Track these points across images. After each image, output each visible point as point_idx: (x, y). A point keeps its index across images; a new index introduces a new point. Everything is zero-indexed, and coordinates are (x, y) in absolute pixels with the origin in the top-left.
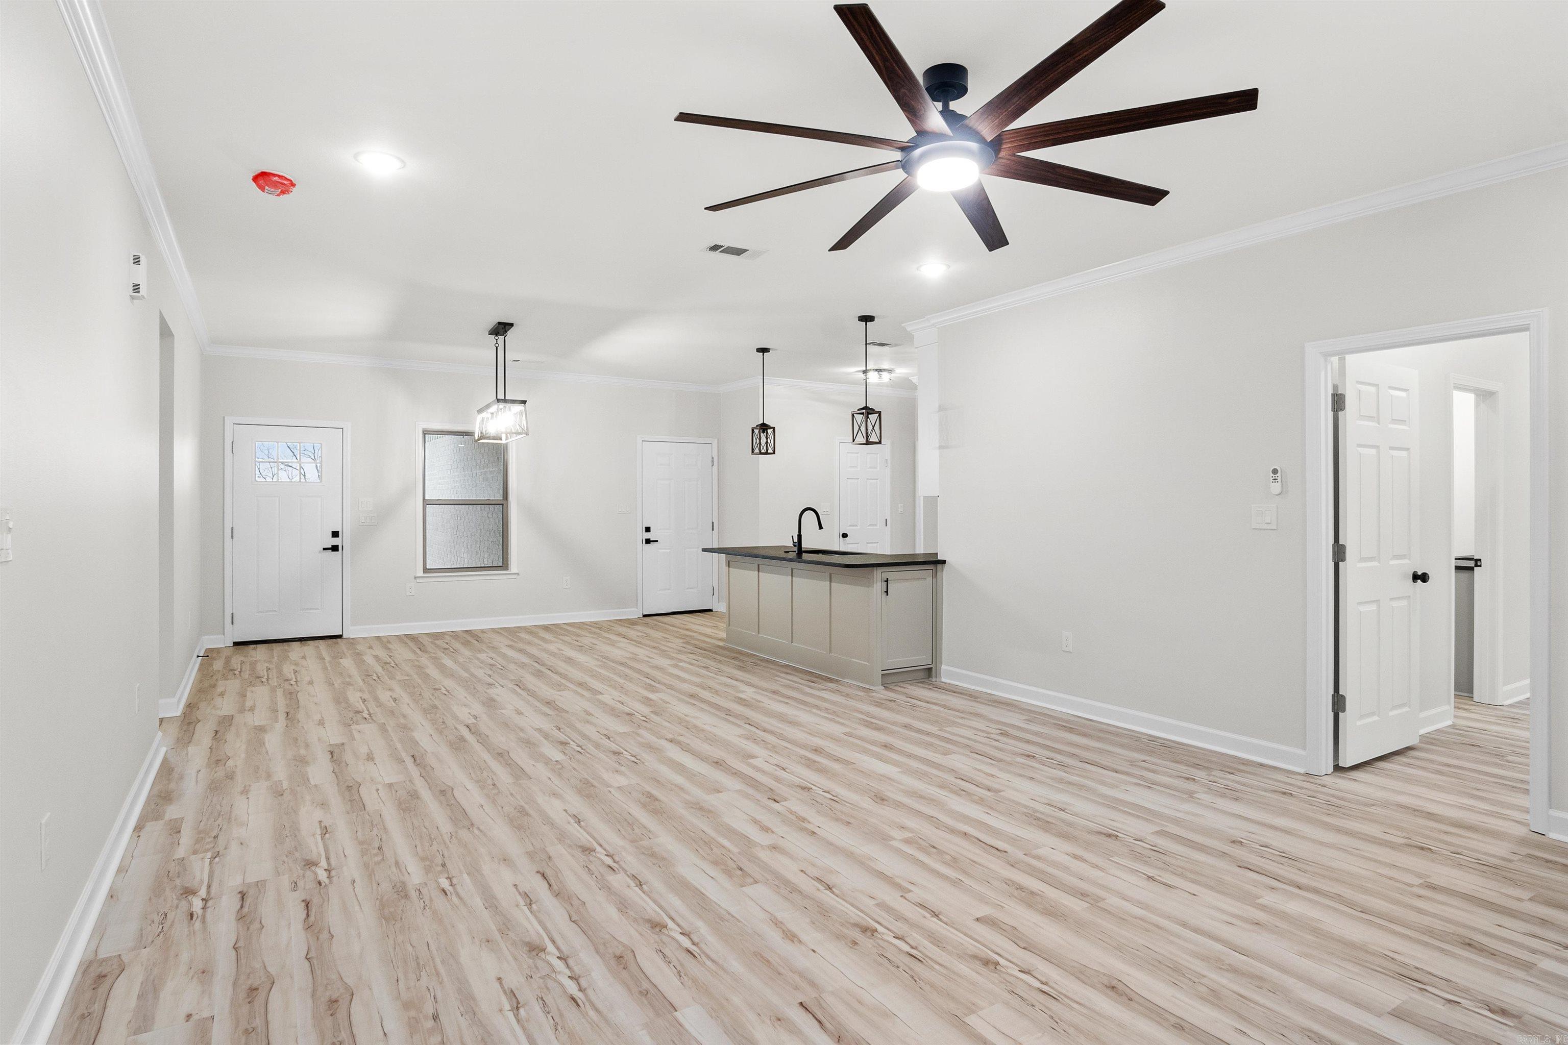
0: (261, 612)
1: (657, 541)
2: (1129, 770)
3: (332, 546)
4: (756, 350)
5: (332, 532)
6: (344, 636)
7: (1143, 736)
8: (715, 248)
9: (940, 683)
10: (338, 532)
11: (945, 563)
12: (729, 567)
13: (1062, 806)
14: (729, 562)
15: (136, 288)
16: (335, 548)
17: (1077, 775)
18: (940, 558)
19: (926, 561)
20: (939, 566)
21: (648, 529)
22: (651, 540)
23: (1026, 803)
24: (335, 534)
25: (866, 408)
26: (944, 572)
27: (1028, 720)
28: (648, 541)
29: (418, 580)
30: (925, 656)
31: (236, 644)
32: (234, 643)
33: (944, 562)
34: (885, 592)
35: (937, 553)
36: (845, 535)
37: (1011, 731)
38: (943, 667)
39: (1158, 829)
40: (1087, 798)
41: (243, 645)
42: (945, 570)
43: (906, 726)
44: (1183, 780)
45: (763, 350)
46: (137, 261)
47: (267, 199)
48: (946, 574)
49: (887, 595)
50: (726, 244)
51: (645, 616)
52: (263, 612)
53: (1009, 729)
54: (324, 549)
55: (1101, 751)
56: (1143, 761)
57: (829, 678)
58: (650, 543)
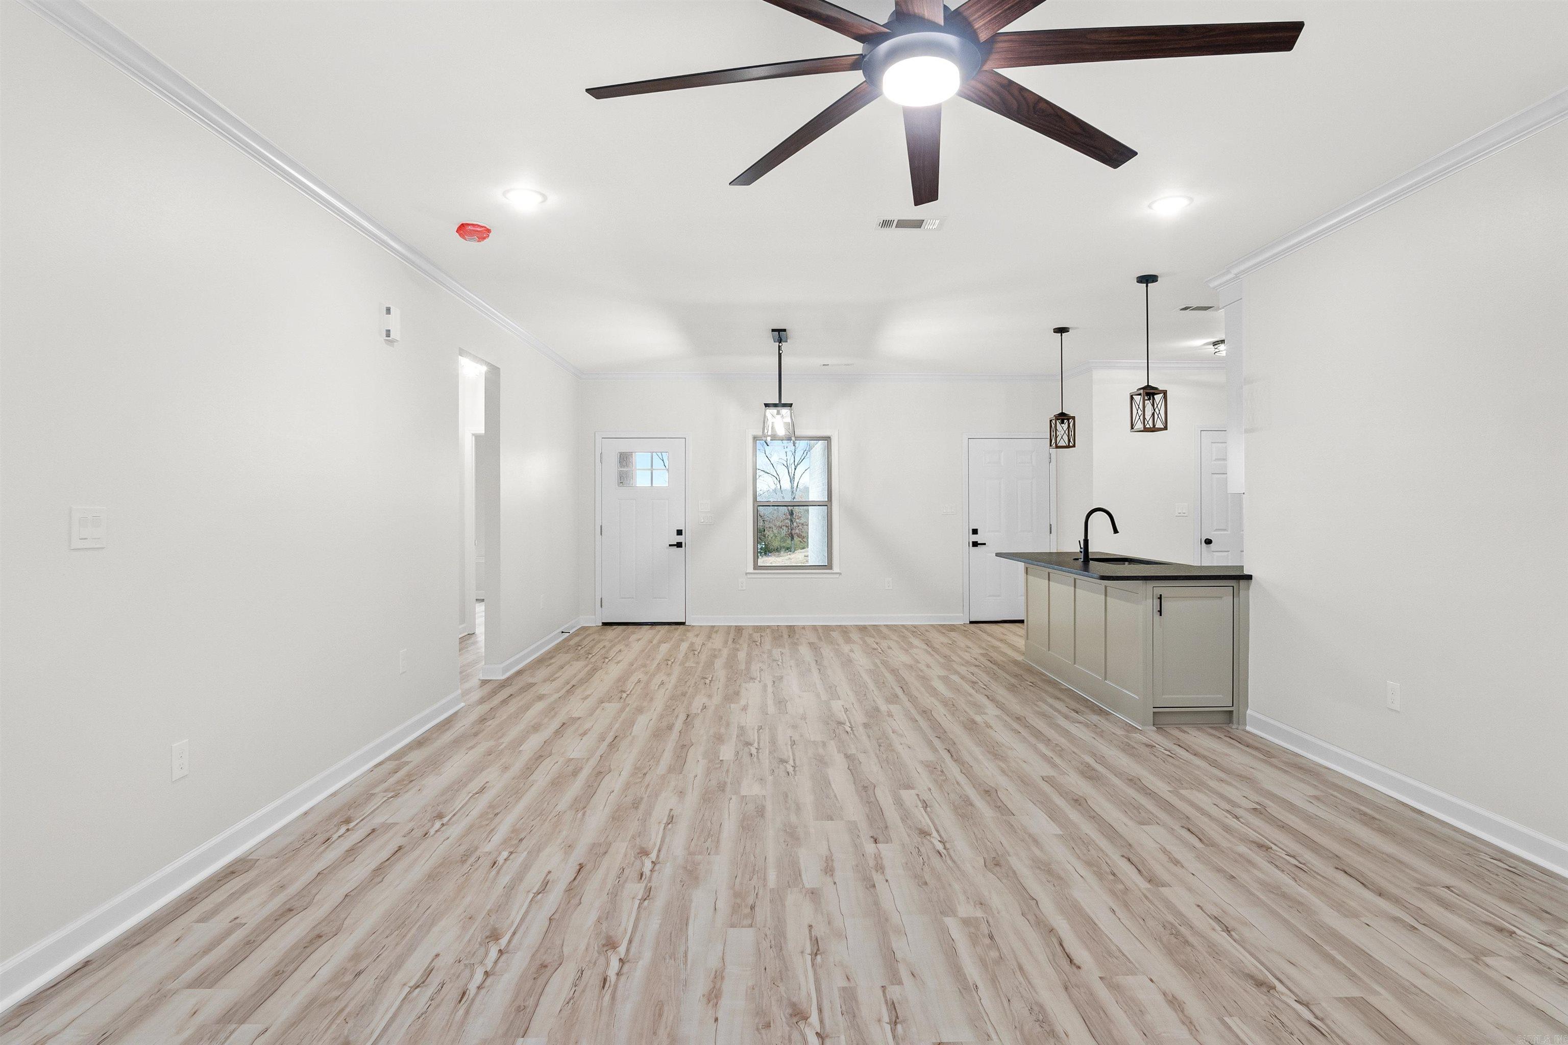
0: (623, 598)
1: (985, 544)
2: (1406, 897)
3: (677, 543)
4: (1053, 331)
5: (677, 530)
6: (687, 624)
7: (1486, 849)
8: (886, 224)
9: (1241, 732)
10: (682, 530)
11: (1251, 579)
12: (1027, 574)
13: (1231, 923)
14: (1027, 568)
15: (388, 333)
16: (679, 545)
17: (1309, 885)
18: (1246, 572)
19: (1220, 576)
20: (1243, 583)
21: (975, 532)
22: (979, 542)
23: (1183, 909)
24: (679, 532)
25: (1148, 387)
26: (1250, 591)
27: (1317, 798)
28: (975, 544)
29: (749, 576)
30: (1221, 696)
31: (605, 624)
32: (602, 623)
33: (1249, 577)
34: (1159, 611)
35: (1243, 566)
36: (1208, 542)
37: (1274, 809)
38: (1249, 712)
39: (1356, 993)
40: (1285, 922)
41: (609, 625)
42: (1251, 588)
43: (1133, 781)
44: (1491, 930)
45: (1061, 330)
46: (388, 311)
47: (471, 246)
48: (1254, 591)
49: (1161, 615)
50: (896, 217)
51: (971, 622)
52: (625, 598)
53: (1271, 804)
54: (670, 545)
55: (1388, 860)
56: (1448, 888)
57: (1101, 710)
58: (977, 546)
